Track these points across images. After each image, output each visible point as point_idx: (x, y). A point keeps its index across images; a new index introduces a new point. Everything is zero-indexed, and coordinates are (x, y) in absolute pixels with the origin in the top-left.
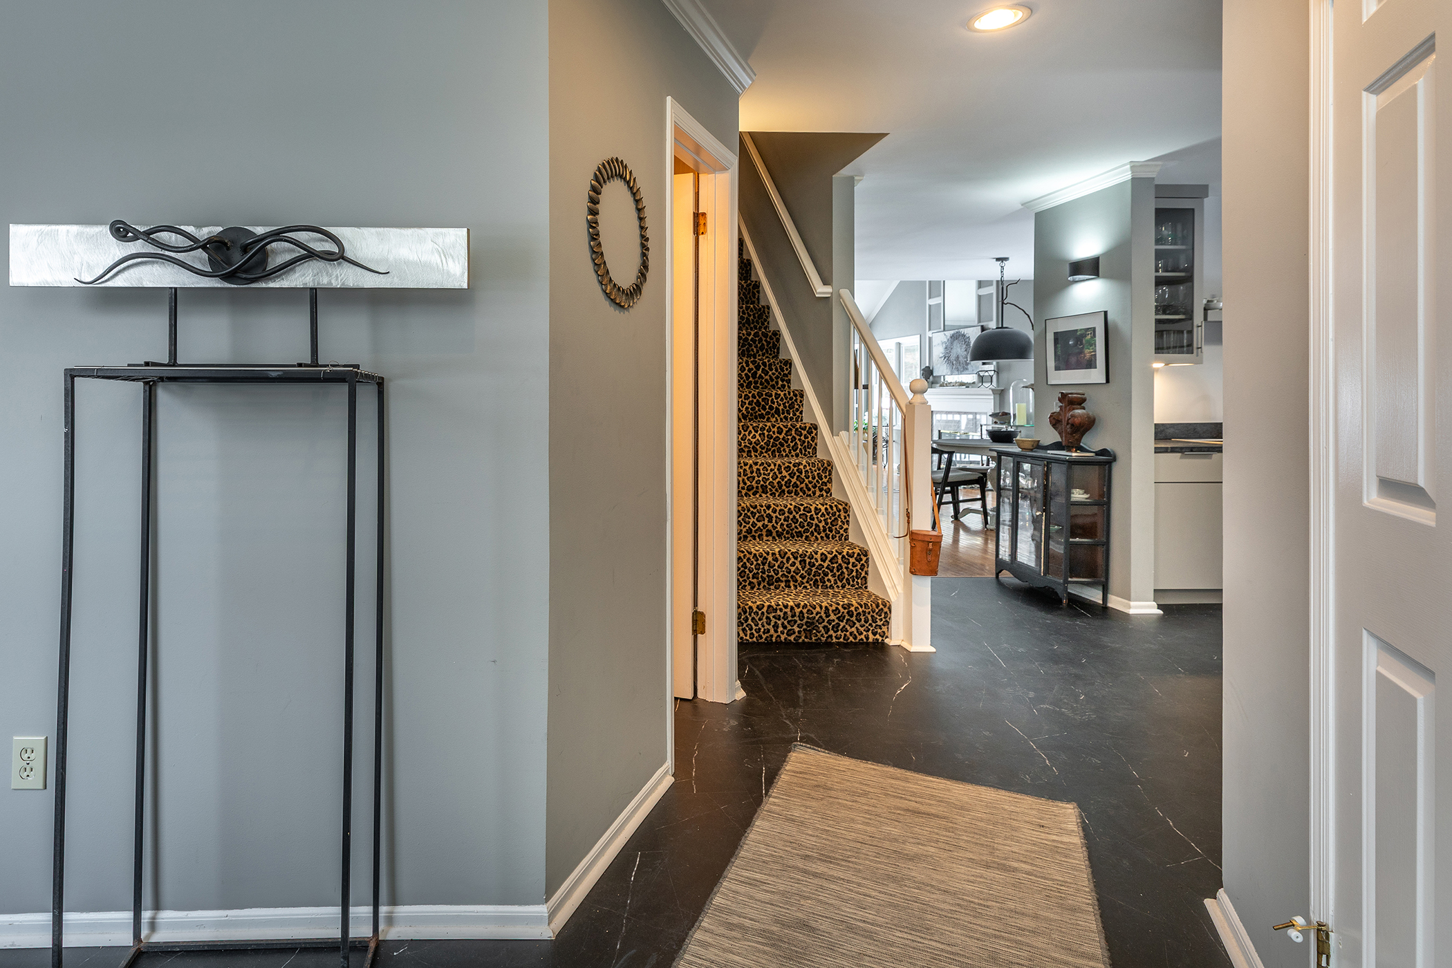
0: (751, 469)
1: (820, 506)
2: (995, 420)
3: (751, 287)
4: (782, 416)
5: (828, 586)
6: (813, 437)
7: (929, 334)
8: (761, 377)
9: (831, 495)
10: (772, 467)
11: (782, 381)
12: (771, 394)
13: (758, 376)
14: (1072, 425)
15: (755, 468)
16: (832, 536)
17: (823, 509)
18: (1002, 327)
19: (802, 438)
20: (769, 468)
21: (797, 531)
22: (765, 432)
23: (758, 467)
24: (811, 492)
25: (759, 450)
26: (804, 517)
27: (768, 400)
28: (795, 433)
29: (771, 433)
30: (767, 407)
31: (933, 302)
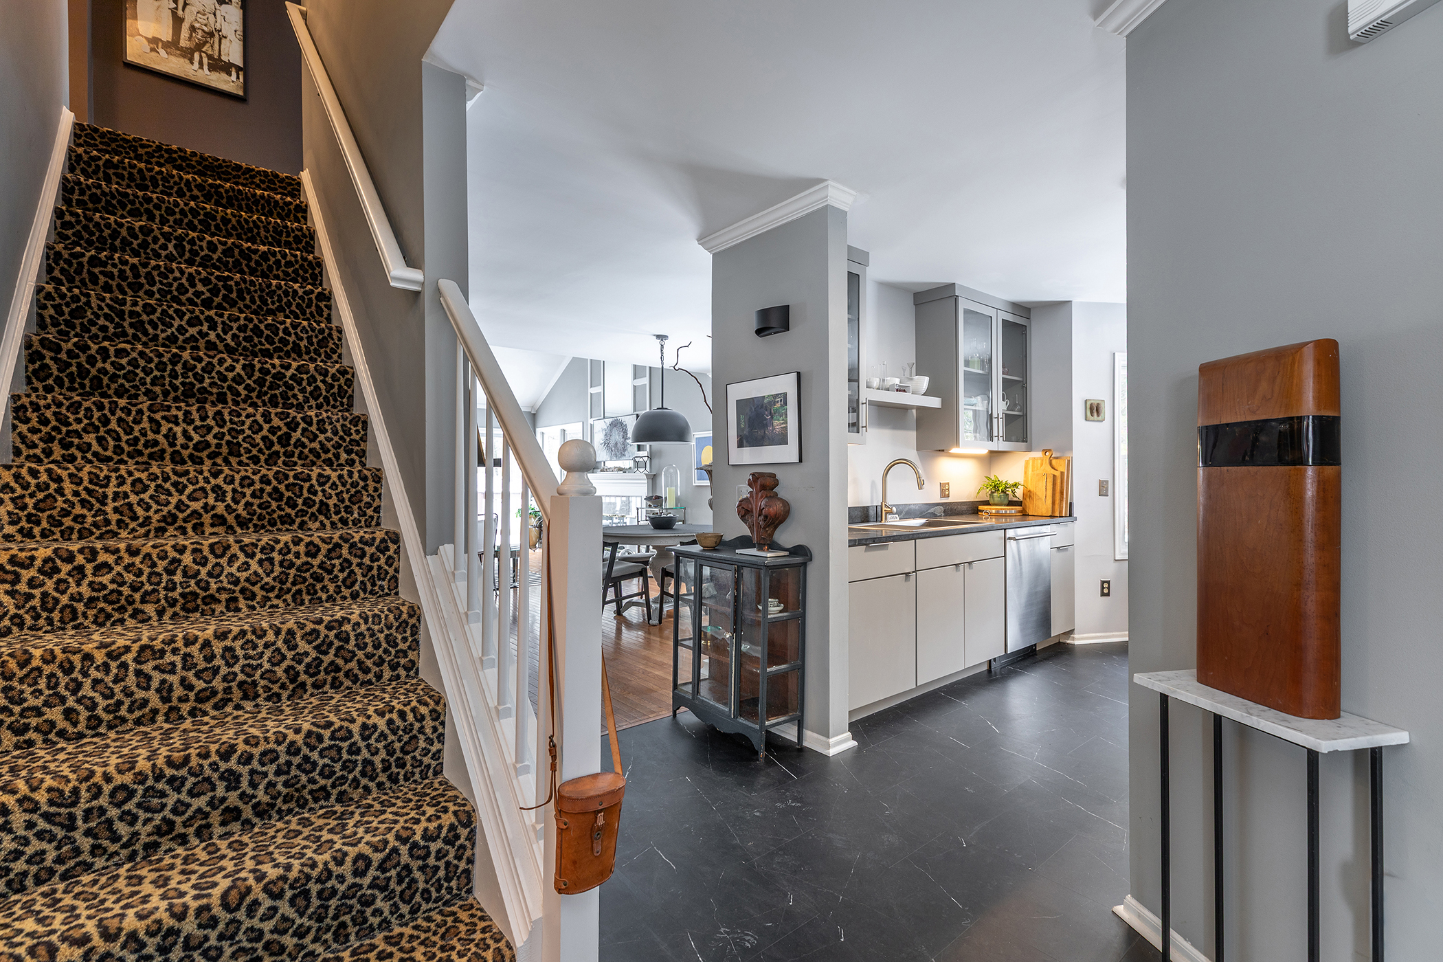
0: (207, 651)
1: (375, 719)
2: (649, 503)
3: (313, 296)
4: (335, 518)
5: (375, 926)
6: (390, 557)
7: (591, 421)
8: (299, 444)
9: (417, 672)
10: (270, 636)
11: (349, 452)
12: (309, 475)
13: (292, 442)
14: (766, 517)
15: (218, 647)
16: (405, 775)
17: (381, 723)
18: (662, 408)
19: (367, 561)
20: (261, 643)
21: (315, 787)
22: (275, 555)
23: (228, 643)
24: (371, 676)
25: (260, 594)
26: (333, 753)
27: (301, 488)
28: (350, 553)
29: (291, 556)
30: (300, 501)
31: (594, 390)
